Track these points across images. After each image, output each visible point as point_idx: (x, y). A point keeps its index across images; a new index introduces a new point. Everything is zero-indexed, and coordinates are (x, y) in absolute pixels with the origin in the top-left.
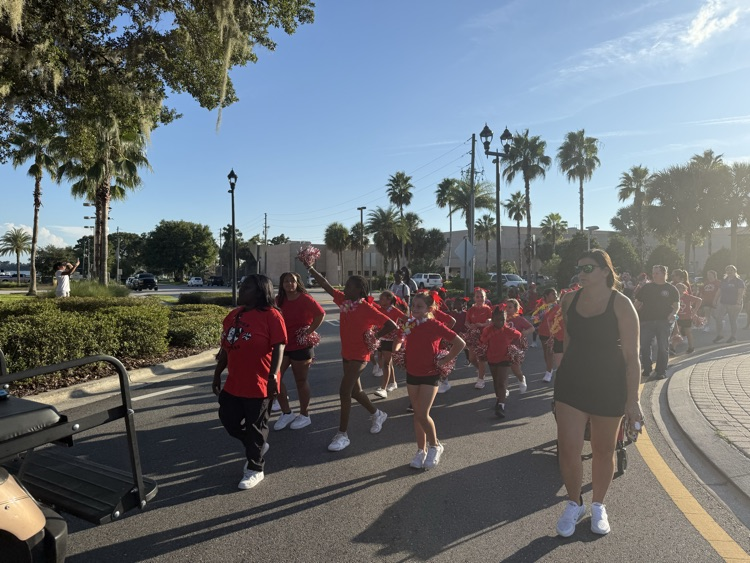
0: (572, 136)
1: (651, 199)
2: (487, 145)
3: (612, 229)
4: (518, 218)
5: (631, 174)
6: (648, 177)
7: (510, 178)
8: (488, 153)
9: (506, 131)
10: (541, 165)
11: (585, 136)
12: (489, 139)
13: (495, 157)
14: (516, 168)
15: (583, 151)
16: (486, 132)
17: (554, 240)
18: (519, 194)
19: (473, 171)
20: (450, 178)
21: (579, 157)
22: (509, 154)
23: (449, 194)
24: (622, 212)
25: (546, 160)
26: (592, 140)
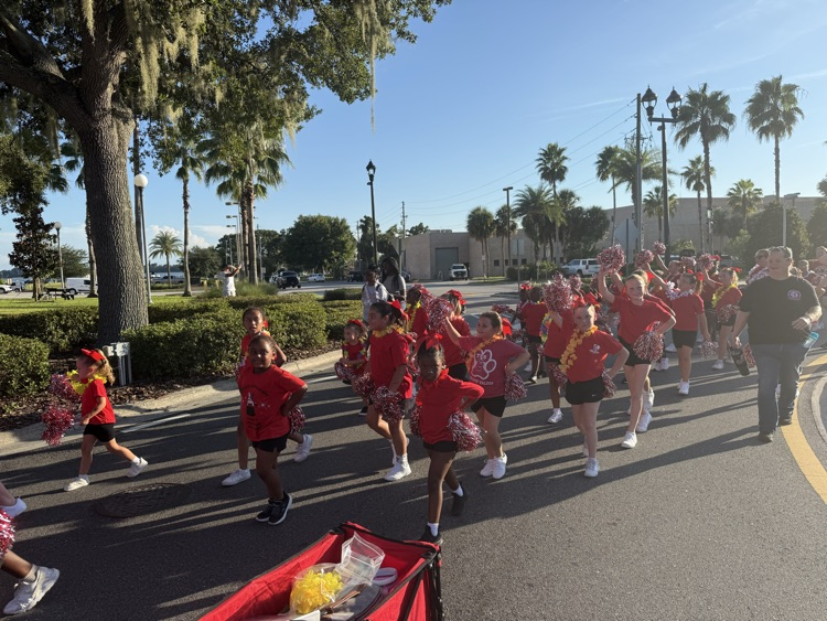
0: (765, 86)
2: (650, 110)
3: (819, 195)
4: (698, 188)
7: (683, 143)
8: (651, 120)
9: (674, 93)
10: (724, 125)
11: (782, 84)
12: (653, 102)
13: (660, 124)
14: (691, 130)
15: (779, 102)
16: (650, 96)
17: (744, 211)
18: (699, 159)
19: (639, 137)
20: (613, 146)
21: (775, 111)
22: (680, 115)
23: (612, 165)
25: (730, 119)
26: (791, 88)
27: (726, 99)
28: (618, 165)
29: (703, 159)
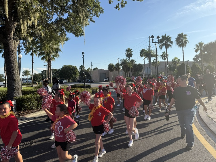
0: (179, 35)
1: (204, 52)
2: (153, 40)
3: (193, 61)
4: (165, 59)
5: (198, 45)
6: (204, 45)
7: (161, 48)
8: (153, 43)
9: (158, 36)
10: (170, 44)
11: (183, 34)
12: (153, 38)
13: (155, 44)
14: (163, 45)
15: (183, 39)
16: (152, 37)
17: (176, 65)
18: (165, 52)
19: (150, 47)
20: (144, 49)
21: (182, 41)
22: (159, 42)
24: (196, 56)
25: (172, 42)
26: (185, 35)
27: (170, 38)
28: (145, 53)
29: (166, 52)
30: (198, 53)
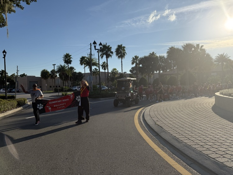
0: (119, 46)
1: (139, 65)
2: (95, 47)
3: (130, 73)
4: (105, 69)
5: (134, 58)
6: (139, 58)
7: (102, 57)
8: (95, 49)
9: (101, 43)
10: (111, 54)
11: (122, 46)
12: (96, 45)
13: (98, 51)
14: (104, 54)
15: (122, 51)
16: (95, 43)
17: (115, 76)
18: (105, 62)
19: (91, 54)
20: (84, 56)
21: (121, 52)
22: (101, 50)
23: (84, 61)
24: (132, 68)
25: (112, 53)
26: (124, 47)
27: (111, 48)
28: (86, 61)
30: (134, 65)
